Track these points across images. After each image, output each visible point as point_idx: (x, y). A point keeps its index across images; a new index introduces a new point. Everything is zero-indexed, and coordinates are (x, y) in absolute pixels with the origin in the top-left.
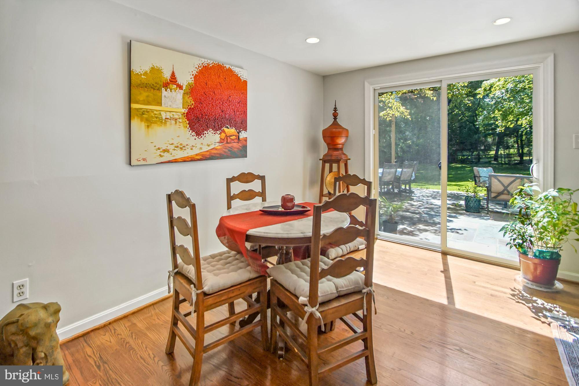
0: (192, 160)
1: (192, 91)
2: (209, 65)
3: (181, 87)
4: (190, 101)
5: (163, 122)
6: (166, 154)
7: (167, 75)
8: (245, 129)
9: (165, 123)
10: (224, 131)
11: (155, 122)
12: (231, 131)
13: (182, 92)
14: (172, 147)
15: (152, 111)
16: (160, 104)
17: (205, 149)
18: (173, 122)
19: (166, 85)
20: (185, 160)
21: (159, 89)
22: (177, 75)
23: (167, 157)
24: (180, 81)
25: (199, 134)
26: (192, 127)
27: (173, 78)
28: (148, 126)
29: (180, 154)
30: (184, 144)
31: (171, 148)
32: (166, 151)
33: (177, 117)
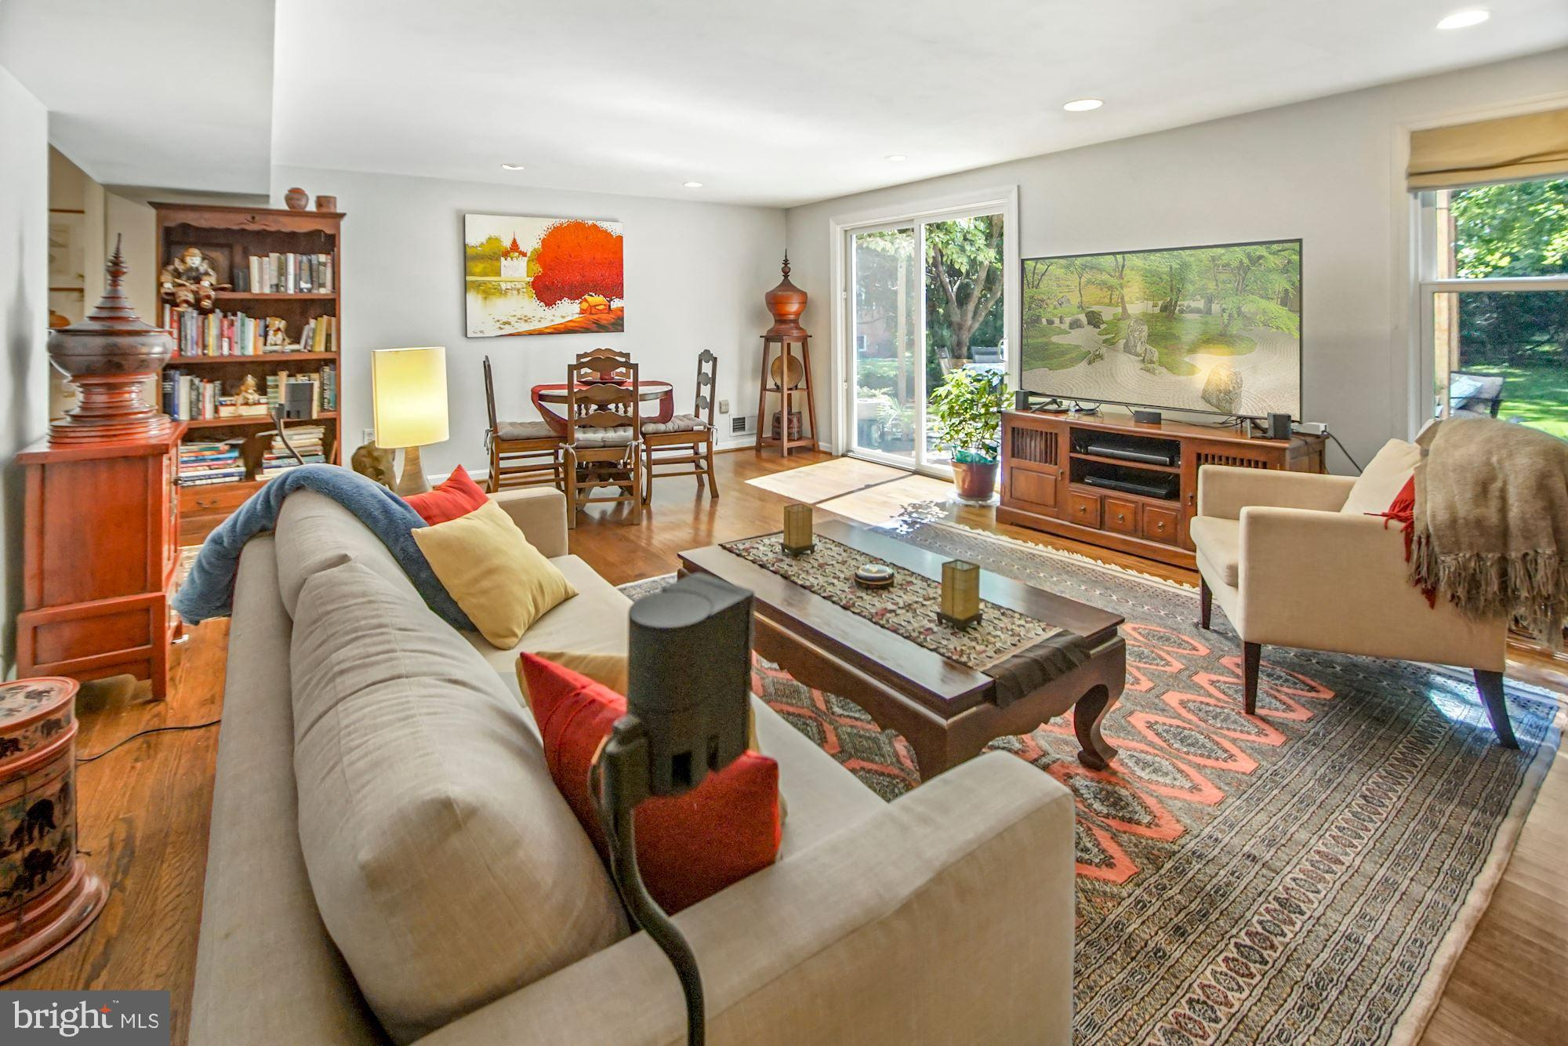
0: (540, 333)
1: (539, 257)
2: (562, 225)
3: (524, 255)
4: (538, 269)
5: (503, 293)
6: (507, 326)
7: (507, 243)
8: (621, 297)
9: (506, 293)
10: (585, 300)
11: (493, 294)
12: (597, 299)
13: (526, 259)
14: (515, 319)
15: (490, 282)
16: (498, 274)
17: (558, 321)
18: (515, 292)
19: (506, 254)
20: (530, 334)
21: (498, 259)
22: (518, 242)
23: (508, 330)
24: (522, 248)
25: (549, 303)
26: (540, 296)
27: (515, 246)
28: (485, 298)
29: (524, 327)
30: (530, 316)
31: (513, 320)
32: (509, 323)
33: (519, 286)
